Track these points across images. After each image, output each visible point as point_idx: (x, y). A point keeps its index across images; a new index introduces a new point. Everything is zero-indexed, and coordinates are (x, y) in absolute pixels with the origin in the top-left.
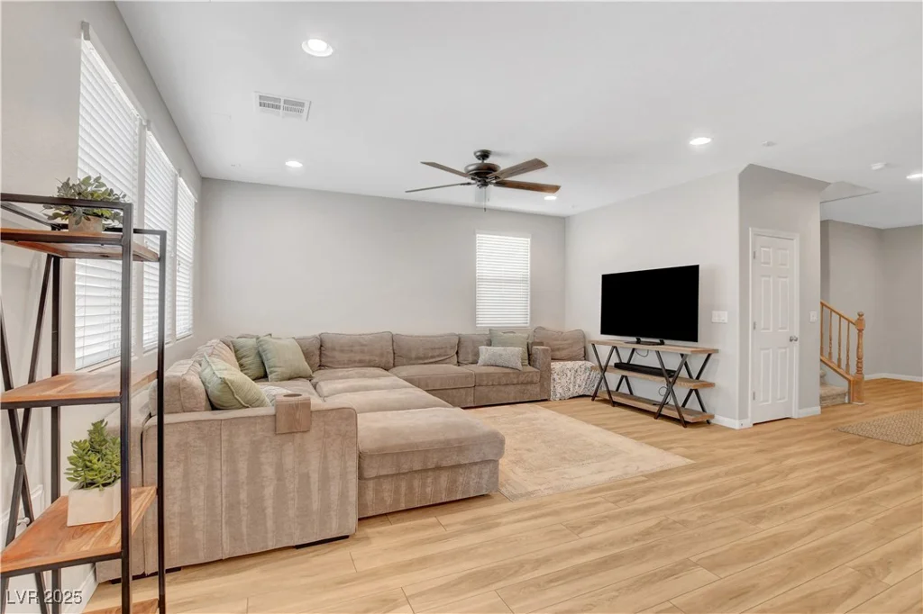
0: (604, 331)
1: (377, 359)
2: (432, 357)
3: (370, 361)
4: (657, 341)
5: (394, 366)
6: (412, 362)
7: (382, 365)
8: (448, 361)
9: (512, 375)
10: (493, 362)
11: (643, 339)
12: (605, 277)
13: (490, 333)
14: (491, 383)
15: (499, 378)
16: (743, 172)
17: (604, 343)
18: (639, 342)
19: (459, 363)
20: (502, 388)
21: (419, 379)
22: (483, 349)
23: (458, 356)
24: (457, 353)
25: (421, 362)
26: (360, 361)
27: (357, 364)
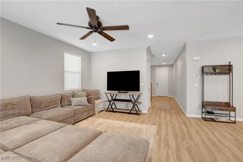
0: (108, 90)
1: (23, 111)
2: (51, 106)
3: (19, 113)
4: (126, 92)
5: (32, 113)
6: (42, 110)
7: (26, 114)
8: (57, 106)
9: (85, 108)
10: (78, 104)
11: (120, 91)
12: (108, 73)
13: (73, 92)
14: (79, 113)
15: (82, 110)
16: (148, 47)
17: (108, 93)
18: (120, 92)
19: (62, 106)
20: (82, 114)
21: (53, 118)
22: (72, 99)
23: (61, 103)
24: (61, 102)
25: (46, 108)
26: (12, 114)
27: (10, 117)
